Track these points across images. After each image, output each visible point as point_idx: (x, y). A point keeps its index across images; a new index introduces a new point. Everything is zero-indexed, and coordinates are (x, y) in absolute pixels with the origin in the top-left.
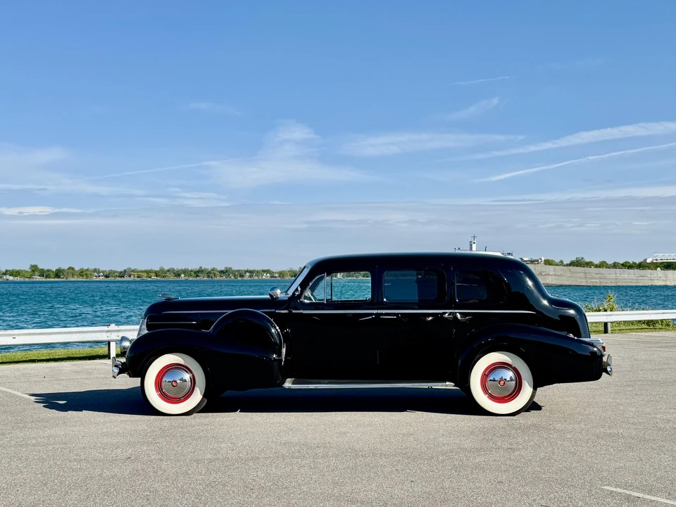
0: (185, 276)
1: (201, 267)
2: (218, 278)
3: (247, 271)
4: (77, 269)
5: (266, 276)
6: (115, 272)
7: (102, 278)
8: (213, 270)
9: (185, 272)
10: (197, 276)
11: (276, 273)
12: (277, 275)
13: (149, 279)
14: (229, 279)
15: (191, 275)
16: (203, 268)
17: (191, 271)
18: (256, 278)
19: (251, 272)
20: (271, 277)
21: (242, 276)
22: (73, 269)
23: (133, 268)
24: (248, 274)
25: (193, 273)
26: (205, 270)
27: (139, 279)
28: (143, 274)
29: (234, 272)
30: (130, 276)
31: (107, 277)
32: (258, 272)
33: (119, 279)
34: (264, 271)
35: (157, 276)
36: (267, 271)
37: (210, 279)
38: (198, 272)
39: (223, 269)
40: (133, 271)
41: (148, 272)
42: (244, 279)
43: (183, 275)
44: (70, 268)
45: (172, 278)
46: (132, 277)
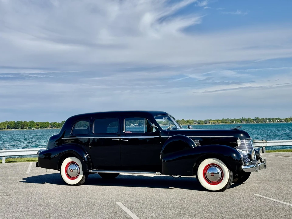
0: (236, 122)
1: (242, 118)
2: (252, 123)
3: (267, 119)
4: (185, 120)
5: (277, 122)
6: (202, 121)
7: (197, 124)
8: (249, 119)
9: (235, 120)
10: (242, 122)
11: (283, 119)
12: (283, 121)
13: (219, 124)
14: (258, 123)
15: (238, 122)
16: (244, 118)
17: (238, 120)
18: (272, 122)
19: (269, 119)
20: (280, 122)
21: (265, 122)
22: (184, 120)
23: (209, 119)
24: (268, 120)
25: (239, 121)
26: (245, 119)
27: (214, 124)
28: (216, 122)
29: (261, 120)
30: (209, 123)
31: (199, 123)
32: (273, 119)
33: (205, 124)
34: (276, 119)
35: (222, 122)
36: (278, 119)
37: (248, 123)
38: (241, 120)
39: (254, 118)
40: (210, 120)
41: (217, 121)
42: (266, 123)
43: (235, 122)
44: (183, 120)
45: (229, 124)
46: (210, 123)
